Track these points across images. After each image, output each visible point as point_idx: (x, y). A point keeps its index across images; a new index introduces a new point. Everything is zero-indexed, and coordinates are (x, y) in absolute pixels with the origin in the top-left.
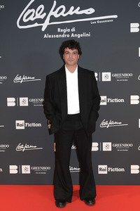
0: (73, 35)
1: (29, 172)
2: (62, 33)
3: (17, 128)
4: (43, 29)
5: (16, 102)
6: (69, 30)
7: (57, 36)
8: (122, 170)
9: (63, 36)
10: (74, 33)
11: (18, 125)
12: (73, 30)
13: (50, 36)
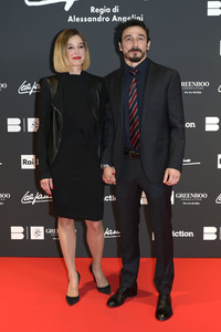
0: (114, 18)
1: (42, 237)
2: (97, 15)
3: (24, 167)
4: (67, 8)
5: (21, 125)
6: (108, 10)
7: (90, 20)
8: (190, 234)
9: (100, 19)
10: (118, 15)
11: (25, 162)
12: (116, 10)
13: (78, 20)
